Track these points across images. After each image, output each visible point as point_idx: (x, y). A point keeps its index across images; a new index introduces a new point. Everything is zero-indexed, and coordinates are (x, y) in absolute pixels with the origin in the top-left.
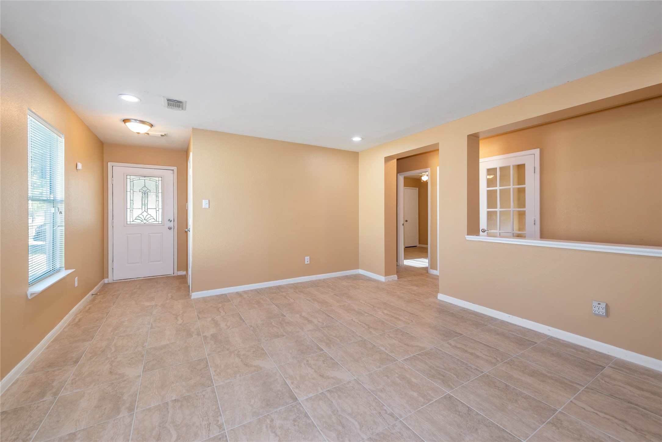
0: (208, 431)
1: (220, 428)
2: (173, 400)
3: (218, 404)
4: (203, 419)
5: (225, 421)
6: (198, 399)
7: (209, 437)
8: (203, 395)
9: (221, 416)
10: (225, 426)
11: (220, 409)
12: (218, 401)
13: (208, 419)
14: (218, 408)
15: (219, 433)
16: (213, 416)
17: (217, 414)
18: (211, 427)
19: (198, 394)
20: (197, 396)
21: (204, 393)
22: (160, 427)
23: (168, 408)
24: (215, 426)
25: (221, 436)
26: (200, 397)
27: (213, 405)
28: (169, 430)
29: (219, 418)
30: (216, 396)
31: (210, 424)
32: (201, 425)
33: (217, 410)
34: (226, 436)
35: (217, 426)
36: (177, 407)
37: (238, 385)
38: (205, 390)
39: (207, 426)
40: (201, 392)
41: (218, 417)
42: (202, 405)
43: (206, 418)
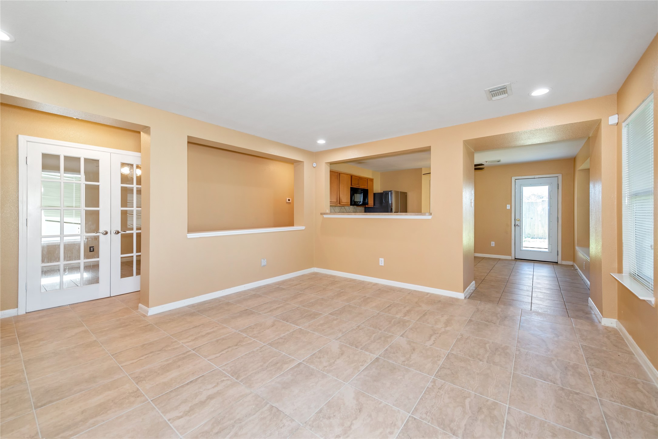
0: (443, 386)
1: (435, 381)
2: (456, 436)
3: (422, 397)
4: (441, 395)
5: (429, 382)
6: (433, 415)
7: (445, 383)
8: (426, 414)
9: (428, 387)
10: (431, 380)
11: (425, 392)
12: (420, 399)
13: (437, 392)
14: (425, 393)
15: (437, 380)
16: (433, 391)
17: (429, 390)
18: (440, 386)
19: (430, 420)
20: (432, 419)
21: (424, 416)
22: (477, 418)
23: (464, 430)
24: (437, 385)
25: (438, 377)
26: (431, 415)
27: (427, 399)
28: (470, 408)
29: (430, 386)
30: (417, 404)
31: (439, 389)
32: (445, 393)
33: (427, 393)
34: (435, 375)
35: (435, 384)
36: (455, 423)
37: (393, 397)
38: (421, 418)
39: (442, 389)
40: (426, 420)
41: (430, 388)
42: (434, 406)
43: (438, 394)
